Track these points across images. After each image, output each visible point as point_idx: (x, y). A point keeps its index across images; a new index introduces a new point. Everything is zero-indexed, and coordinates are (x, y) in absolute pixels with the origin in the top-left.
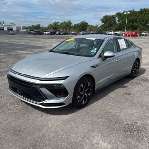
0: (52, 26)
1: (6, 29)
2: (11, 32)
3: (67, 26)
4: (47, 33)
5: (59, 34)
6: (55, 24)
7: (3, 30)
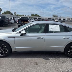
7: (61, 19)
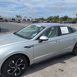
0: (49, 18)
1: (27, 20)
2: (28, 21)
3: (57, 18)
4: (45, 22)
5: (51, 22)
6: (50, 17)
7: (25, 20)
